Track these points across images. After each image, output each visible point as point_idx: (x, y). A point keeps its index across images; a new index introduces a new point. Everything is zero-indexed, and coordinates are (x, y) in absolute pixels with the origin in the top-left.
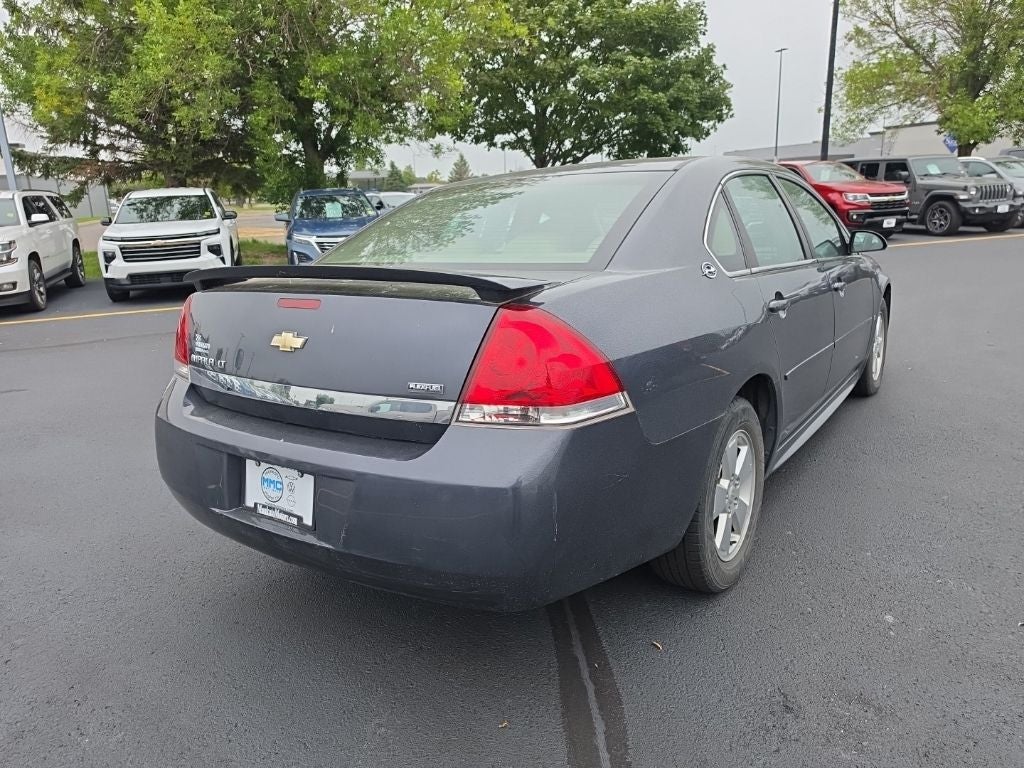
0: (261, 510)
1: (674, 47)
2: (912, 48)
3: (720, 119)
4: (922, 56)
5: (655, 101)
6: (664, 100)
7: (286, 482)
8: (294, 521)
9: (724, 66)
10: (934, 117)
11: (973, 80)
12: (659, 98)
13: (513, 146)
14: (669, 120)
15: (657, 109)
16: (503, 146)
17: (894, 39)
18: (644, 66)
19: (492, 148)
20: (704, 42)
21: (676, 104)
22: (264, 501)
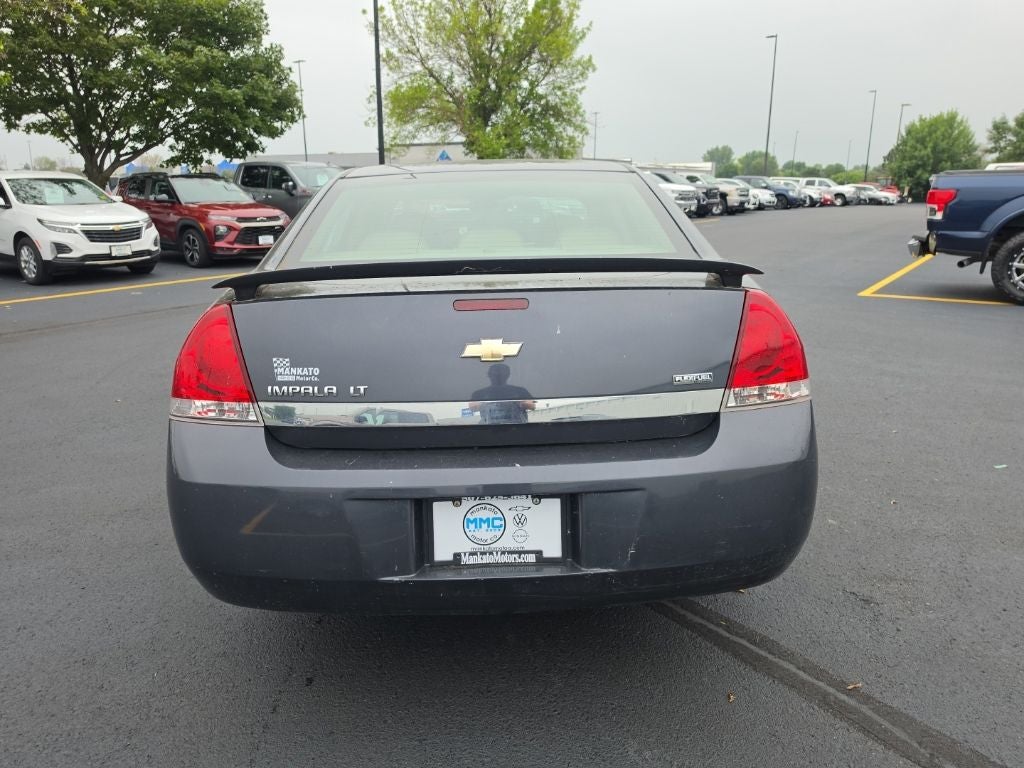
0: (465, 560)
1: (236, 42)
2: (434, 77)
3: (293, 120)
4: (443, 85)
5: (230, 96)
6: (240, 97)
7: (510, 516)
8: (532, 558)
9: (290, 69)
10: (462, 138)
11: (484, 112)
12: (235, 94)
13: (40, 128)
14: (246, 118)
15: (232, 104)
16: (28, 128)
17: (418, 68)
18: (213, 57)
19: (13, 130)
20: (266, 41)
21: (251, 101)
22: (469, 547)
